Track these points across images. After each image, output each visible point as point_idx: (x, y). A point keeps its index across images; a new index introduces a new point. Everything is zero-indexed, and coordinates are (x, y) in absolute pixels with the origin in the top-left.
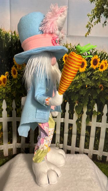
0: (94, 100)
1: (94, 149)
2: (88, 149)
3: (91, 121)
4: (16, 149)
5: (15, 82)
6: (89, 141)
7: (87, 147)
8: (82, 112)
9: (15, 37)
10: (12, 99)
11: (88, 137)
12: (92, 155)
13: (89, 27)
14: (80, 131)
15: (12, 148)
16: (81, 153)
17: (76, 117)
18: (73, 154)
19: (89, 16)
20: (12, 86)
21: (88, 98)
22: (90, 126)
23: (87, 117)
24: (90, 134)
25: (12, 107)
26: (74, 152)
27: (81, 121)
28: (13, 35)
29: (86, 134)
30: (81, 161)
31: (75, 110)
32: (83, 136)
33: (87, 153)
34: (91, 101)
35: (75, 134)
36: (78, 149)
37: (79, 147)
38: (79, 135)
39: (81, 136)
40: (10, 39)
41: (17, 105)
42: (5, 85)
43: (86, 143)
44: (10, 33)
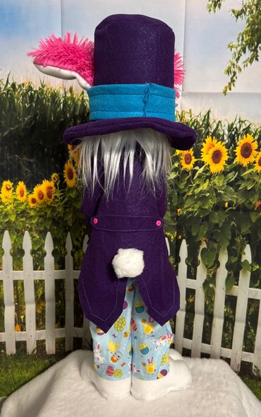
0: (243, 237)
1: (244, 350)
2: (231, 348)
3: (237, 285)
4: (72, 339)
5: (70, 194)
6: (233, 330)
7: (227, 344)
8: (217, 264)
9: (72, 99)
10: (64, 232)
11: (229, 321)
12: (240, 363)
13: (232, 73)
14: (212, 307)
15: (63, 336)
16: (215, 358)
17: (202, 273)
18: (195, 357)
19: (231, 47)
20: (64, 204)
21: (230, 232)
22: (235, 295)
23: (229, 275)
24: (234, 314)
25: (64, 247)
26: (200, 355)
27: (214, 283)
29: (225, 313)
30: (210, 374)
31: (199, 258)
32: (219, 317)
33: (229, 357)
34: (236, 239)
35: (201, 314)
36: (206, 348)
37: (209, 343)
38: (209, 316)
39: (214, 319)
40: (62, 105)
41: (76, 243)
42: (52, 200)
43: (226, 334)
44: (62, 92)
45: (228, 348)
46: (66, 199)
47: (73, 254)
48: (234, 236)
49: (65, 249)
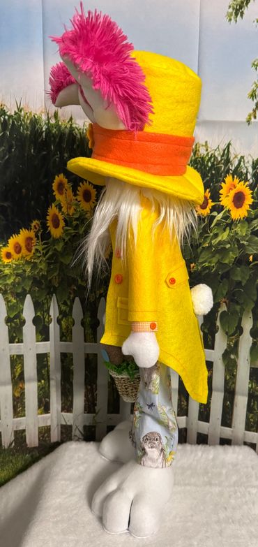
2: (257, 431)
4: (60, 427)
5: (56, 247)
7: (252, 427)
8: (240, 330)
9: (58, 126)
10: (48, 294)
11: (255, 398)
13: (256, 96)
14: (234, 383)
15: (48, 424)
16: (238, 444)
17: (221, 342)
18: (214, 444)
19: (256, 66)
20: (48, 259)
21: (255, 292)
23: (254, 344)
25: (48, 313)
26: (218, 441)
27: (237, 354)
28: (53, 121)
29: (250, 390)
30: (235, 465)
31: (218, 323)
32: (243, 395)
33: (254, 442)
35: (220, 391)
36: (227, 432)
37: (230, 426)
38: (230, 393)
39: (236, 397)
40: (44, 134)
41: (63, 308)
42: (31, 254)
43: (251, 415)
44: (44, 118)
45: (254, 431)
46: (50, 253)
47: (59, 321)
49: (50, 316)
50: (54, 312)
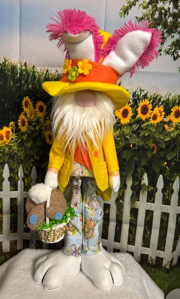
0: (142, 168)
1: (143, 246)
2: (134, 245)
3: (139, 201)
4: (22, 241)
6: (135, 232)
7: (132, 242)
8: (125, 186)
9: (26, 70)
10: (18, 164)
11: (133, 225)
12: (140, 255)
14: (122, 217)
15: (16, 239)
16: (123, 252)
20: (18, 144)
21: (134, 165)
22: (137, 207)
23: (133, 194)
24: (136, 221)
26: (112, 250)
27: (123, 200)
28: (24, 68)
29: (130, 220)
32: (126, 223)
33: (133, 251)
34: (138, 169)
35: (114, 221)
36: (117, 245)
37: (119, 242)
38: (119, 223)
39: (123, 224)
40: (18, 75)
41: (26, 172)
42: (9, 141)
43: (131, 235)
44: (19, 66)
45: (132, 245)
46: (19, 141)
47: (23, 180)
48: (136, 167)
49: (18, 176)
50: (20, 174)
